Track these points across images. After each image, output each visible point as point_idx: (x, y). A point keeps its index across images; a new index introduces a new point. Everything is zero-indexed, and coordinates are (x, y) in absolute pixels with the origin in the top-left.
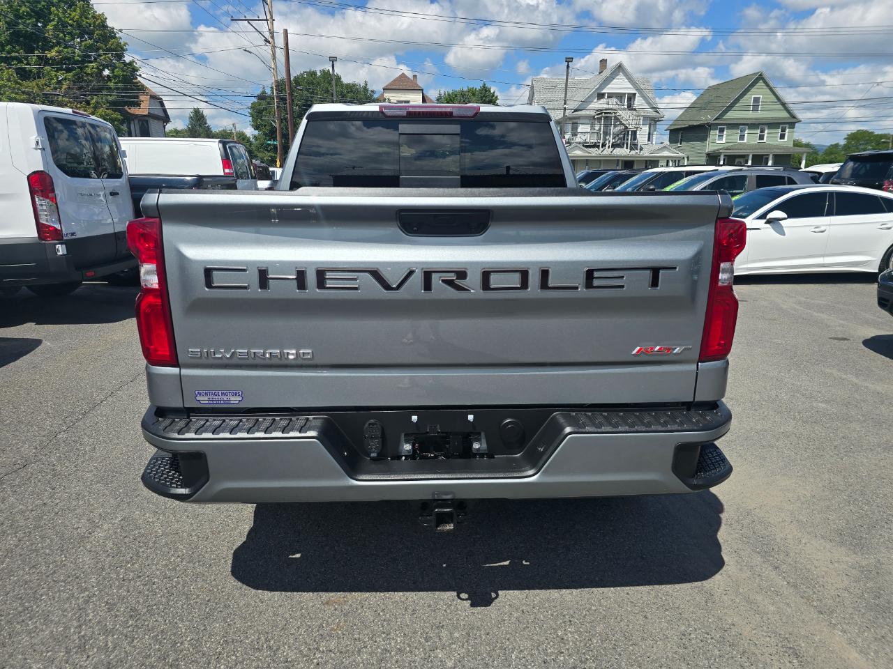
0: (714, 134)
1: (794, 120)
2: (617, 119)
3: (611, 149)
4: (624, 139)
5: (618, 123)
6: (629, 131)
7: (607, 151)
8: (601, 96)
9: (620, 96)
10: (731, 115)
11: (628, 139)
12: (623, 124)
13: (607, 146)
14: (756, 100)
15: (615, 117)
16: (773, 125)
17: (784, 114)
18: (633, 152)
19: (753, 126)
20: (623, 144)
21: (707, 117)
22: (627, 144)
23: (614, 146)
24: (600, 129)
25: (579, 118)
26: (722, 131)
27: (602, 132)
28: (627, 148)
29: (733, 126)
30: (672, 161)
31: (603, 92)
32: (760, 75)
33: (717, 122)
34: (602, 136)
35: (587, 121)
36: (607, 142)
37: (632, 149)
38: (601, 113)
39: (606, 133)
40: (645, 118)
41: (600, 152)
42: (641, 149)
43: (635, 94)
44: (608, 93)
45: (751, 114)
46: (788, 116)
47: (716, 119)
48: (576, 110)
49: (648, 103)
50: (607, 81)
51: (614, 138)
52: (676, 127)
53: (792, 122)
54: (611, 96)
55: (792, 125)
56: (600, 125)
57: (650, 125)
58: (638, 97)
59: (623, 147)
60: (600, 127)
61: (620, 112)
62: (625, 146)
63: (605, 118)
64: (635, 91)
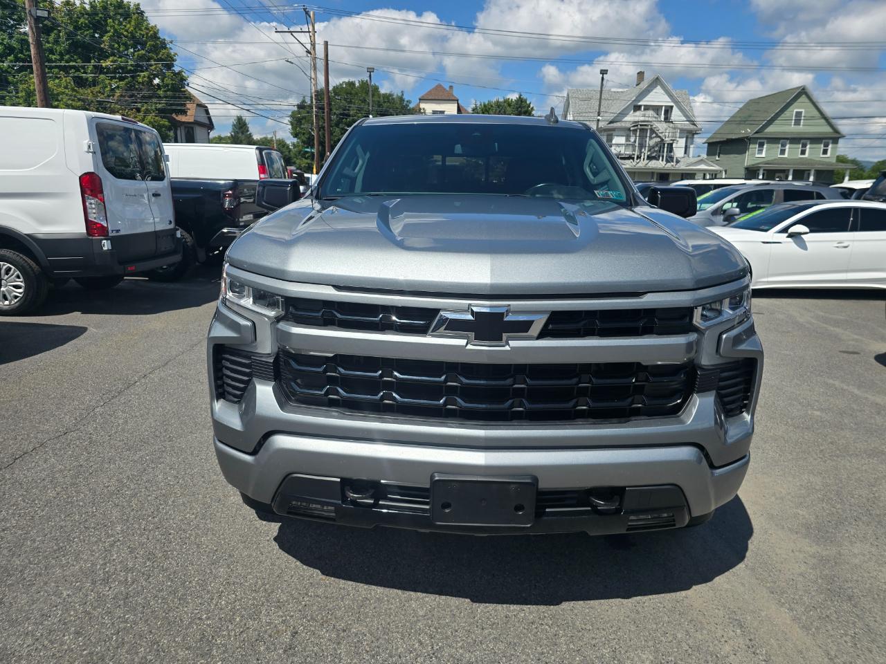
0: (754, 147)
1: (837, 135)
2: (653, 131)
3: (646, 161)
4: (660, 152)
5: (654, 135)
6: (664, 144)
7: (642, 164)
8: (637, 108)
9: (657, 109)
10: (771, 129)
11: (663, 152)
12: (660, 137)
13: (642, 158)
14: (798, 114)
15: (651, 129)
16: (816, 140)
17: (828, 129)
18: (669, 165)
19: (795, 140)
20: (659, 157)
21: (748, 131)
22: (663, 157)
23: (650, 158)
24: (635, 142)
25: (614, 130)
26: (761, 145)
27: (637, 144)
28: (662, 160)
29: (773, 140)
30: (710, 174)
31: (639, 104)
32: (803, 89)
33: (757, 136)
34: (637, 148)
35: (622, 133)
36: (643, 154)
37: (667, 161)
38: (637, 126)
39: (642, 146)
40: (682, 131)
41: (634, 164)
42: (678, 162)
43: (672, 107)
44: (644, 105)
45: (792, 128)
46: (830, 130)
47: (756, 133)
48: (611, 122)
49: (686, 116)
50: (645, 93)
51: (650, 150)
52: (714, 140)
53: (836, 137)
54: (647, 108)
55: (835, 141)
56: (636, 136)
57: (687, 138)
58: (675, 110)
59: (658, 160)
60: (636, 139)
61: (656, 125)
62: (661, 158)
63: (641, 130)
64: (672, 104)
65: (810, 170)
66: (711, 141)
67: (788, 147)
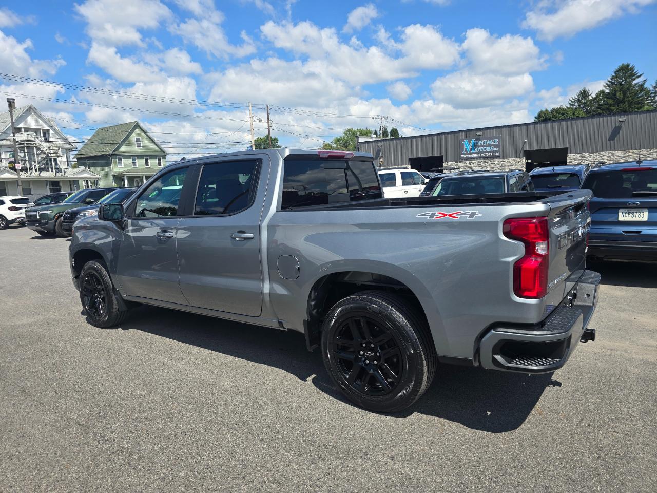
0: (114, 162)
1: (164, 154)
2: (38, 149)
3: (38, 172)
4: (47, 164)
5: (39, 152)
6: (51, 159)
7: (35, 174)
8: (18, 130)
9: (36, 131)
10: (122, 149)
11: (52, 165)
12: (45, 153)
13: (34, 169)
14: (138, 140)
15: (36, 147)
16: (153, 156)
17: (156, 150)
18: (59, 175)
19: (140, 156)
20: (48, 168)
21: (108, 150)
22: (52, 168)
23: (41, 170)
24: (25, 156)
25: (1, 146)
26: (120, 160)
27: (27, 158)
28: (52, 171)
29: (127, 156)
30: (84, 181)
31: (19, 126)
32: (137, 124)
33: (115, 153)
34: (27, 162)
35: (9, 149)
36: (33, 167)
37: (56, 172)
38: (23, 144)
39: (30, 160)
40: (63, 149)
41: (29, 174)
42: (65, 172)
43: (48, 131)
44: (24, 128)
45: (135, 149)
46: (159, 151)
47: (114, 151)
49: (62, 138)
50: (22, 118)
51: (39, 164)
52: (82, 156)
53: (164, 155)
54: (27, 130)
55: (164, 157)
56: (24, 152)
57: (67, 154)
58: (52, 134)
59: (49, 171)
60: (25, 155)
61: (39, 144)
62: (50, 169)
63: (27, 147)
64: (48, 128)
65: (142, 176)
66: (79, 156)
67: (137, 161)
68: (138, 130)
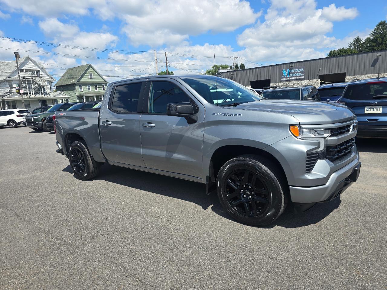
0: (78, 88)
1: (106, 83)
2: (33, 81)
3: (34, 95)
4: (39, 90)
5: (34, 83)
6: (41, 87)
7: (33, 96)
8: (22, 71)
9: (32, 71)
10: (82, 80)
11: (41, 90)
12: (38, 84)
13: (31, 93)
14: (91, 75)
15: (32, 80)
16: (99, 84)
18: (46, 96)
19: (92, 85)
20: (40, 93)
21: (74, 81)
22: (42, 93)
23: (36, 93)
25: (12, 80)
26: (80, 87)
27: (27, 87)
29: (85, 85)
30: (61, 99)
31: (22, 68)
32: (90, 65)
33: (78, 83)
34: (28, 89)
35: (17, 82)
36: (31, 92)
37: (44, 95)
38: (25, 79)
39: (30, 88)
40: (48, 81)
41: (29, 96)
42: (49, 95)
43: (39, 71)
44: (25, 69)
45: (89, 80)
46: (103, 81)
47: (77, 82)
48: (9, 77)
49: (47, 74)
50: (24, 63)
51: (34, 90)
54: (27, 71)
56: (26, 83)
57: (50, 84)
58: (41, 73)
59: (40, 94)
60: (26, 85)
61: (34, 78)
62: (41, 93)
63: (27, 80)
64: (39, 69)
65: (94, 96)
66: (58, 85)
67: (90, 87)
68: (90, 69)
